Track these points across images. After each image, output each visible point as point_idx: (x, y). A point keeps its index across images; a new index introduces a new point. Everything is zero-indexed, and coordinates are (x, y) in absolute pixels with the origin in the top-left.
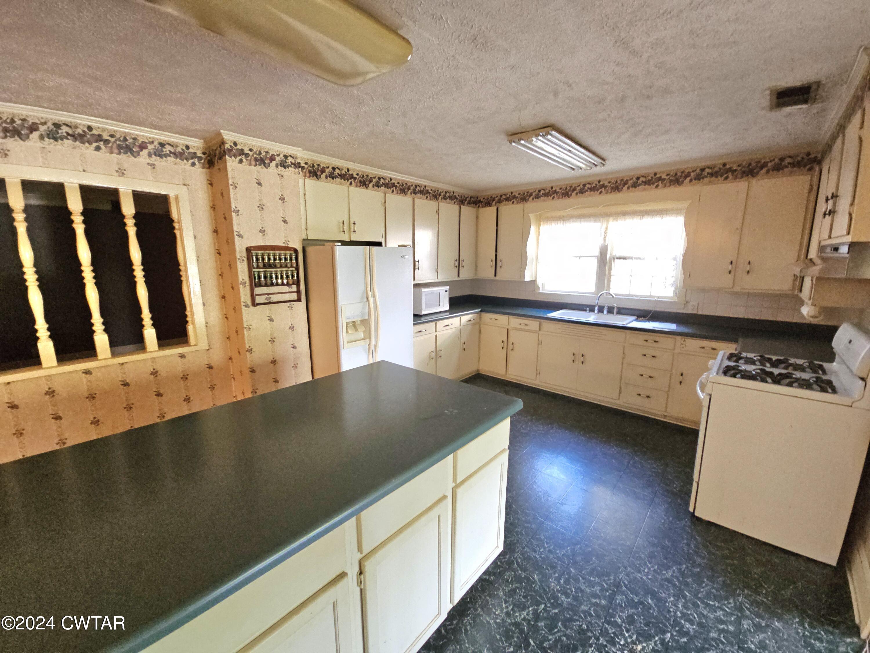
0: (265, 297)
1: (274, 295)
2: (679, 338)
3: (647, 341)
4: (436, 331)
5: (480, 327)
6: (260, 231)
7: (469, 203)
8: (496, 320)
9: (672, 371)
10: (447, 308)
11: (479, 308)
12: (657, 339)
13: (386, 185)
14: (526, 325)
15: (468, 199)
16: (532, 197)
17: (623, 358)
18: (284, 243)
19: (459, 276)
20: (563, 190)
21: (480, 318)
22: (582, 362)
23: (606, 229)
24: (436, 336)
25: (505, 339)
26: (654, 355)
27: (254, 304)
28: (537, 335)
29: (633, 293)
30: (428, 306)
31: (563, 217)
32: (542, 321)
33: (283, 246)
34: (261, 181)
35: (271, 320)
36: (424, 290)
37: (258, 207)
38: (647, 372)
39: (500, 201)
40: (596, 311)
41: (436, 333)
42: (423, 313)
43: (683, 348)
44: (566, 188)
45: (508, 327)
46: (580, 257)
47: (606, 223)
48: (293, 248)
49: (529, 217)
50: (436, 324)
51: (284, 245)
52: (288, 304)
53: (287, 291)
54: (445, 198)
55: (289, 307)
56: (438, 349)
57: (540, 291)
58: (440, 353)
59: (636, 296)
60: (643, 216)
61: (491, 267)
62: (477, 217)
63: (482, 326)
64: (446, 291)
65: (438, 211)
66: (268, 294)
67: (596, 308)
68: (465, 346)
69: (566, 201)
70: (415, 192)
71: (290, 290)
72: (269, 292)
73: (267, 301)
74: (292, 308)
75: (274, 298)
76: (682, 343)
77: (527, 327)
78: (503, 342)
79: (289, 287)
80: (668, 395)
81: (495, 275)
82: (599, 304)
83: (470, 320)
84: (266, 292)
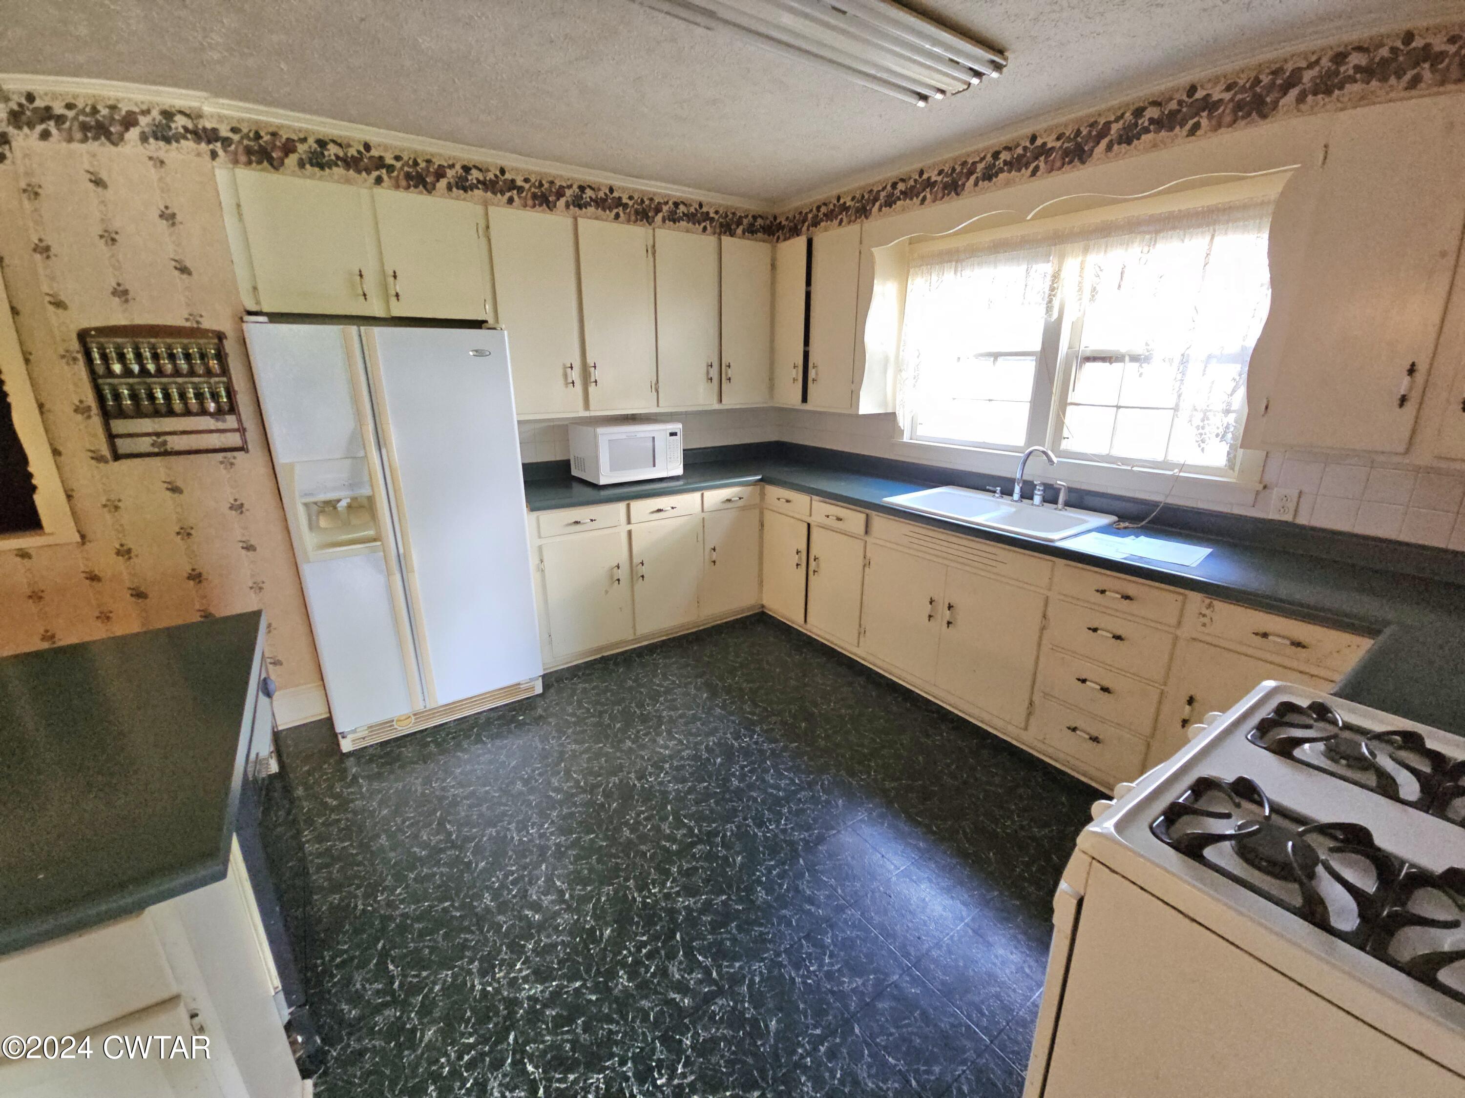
0: (148, 440)
1: (175, 437)
2: (1195, 598)
3: (1103, 592)
4: (629, 522)
5: (762, 513)
6: (115, 293)
7: (751, 230)
8: (788, 501)
9: (1165, 684)
10: (679, 471)
11: (756, 475)
12: (1131, 590)
13: (490, 186)
14: (839, 519)
15: (745, 221)
16: (877, 204)
17: (1043, 629)
18: (187, 320)
19: (720, 401)
20: (947, 176)
21: (763, 495)
22: (949, 623)
23: (1056, 277)
24: (630, 533)
25: (803, 547)
26: (1118, 633)
27: (117, 457)
28: (862, 544)
29: (1119, 451)
30: (614, 467)
31: (957, 251)
32: (873, 513)
33: (184, 328)
34: (104, 176)
35: (175, 490)
36: (600, 430)
37: (101, 237)
38: (1099, 675)
39: (815, 224)
40: (1016, 496)
41: (629, 527)
42: (603, 481)
43: (1204, 625)
44: (954, 170)
45: (809, 520)
46: (996, 356)
47: (1056, 261)
48: (213, 332)
49: (872, 255)
50: (628, 506)
51: (188, 324)
52: (220, 456)
53: (213, 428)
54: (673, 218)
55: (222, 463)
56: (636, 560)
57: (906, 438)
58: (643, 570)
59: (1124, 461)
60: (1157, 232)
61: (794, 380)
62: (773, 266)
63: (766, 512)
64: (673, 434)
65: (652, 250)
66: (158, 434)
67: (1017, 489)
68: (714, 556)
69: (952, 205)
70: (578, 203)
71: (220, 425)
72: (159, 430)
73: (156, 450)
74: (232, 464)
75: (176, 443)
76: (1204, 611)
77: (839, 525)
78: (798, 552)
79: (217, 420)
80: (1148, 746)
81: (805, 399)
82: (1025, 478)
83: (729, 500)
84: (150, 430)
